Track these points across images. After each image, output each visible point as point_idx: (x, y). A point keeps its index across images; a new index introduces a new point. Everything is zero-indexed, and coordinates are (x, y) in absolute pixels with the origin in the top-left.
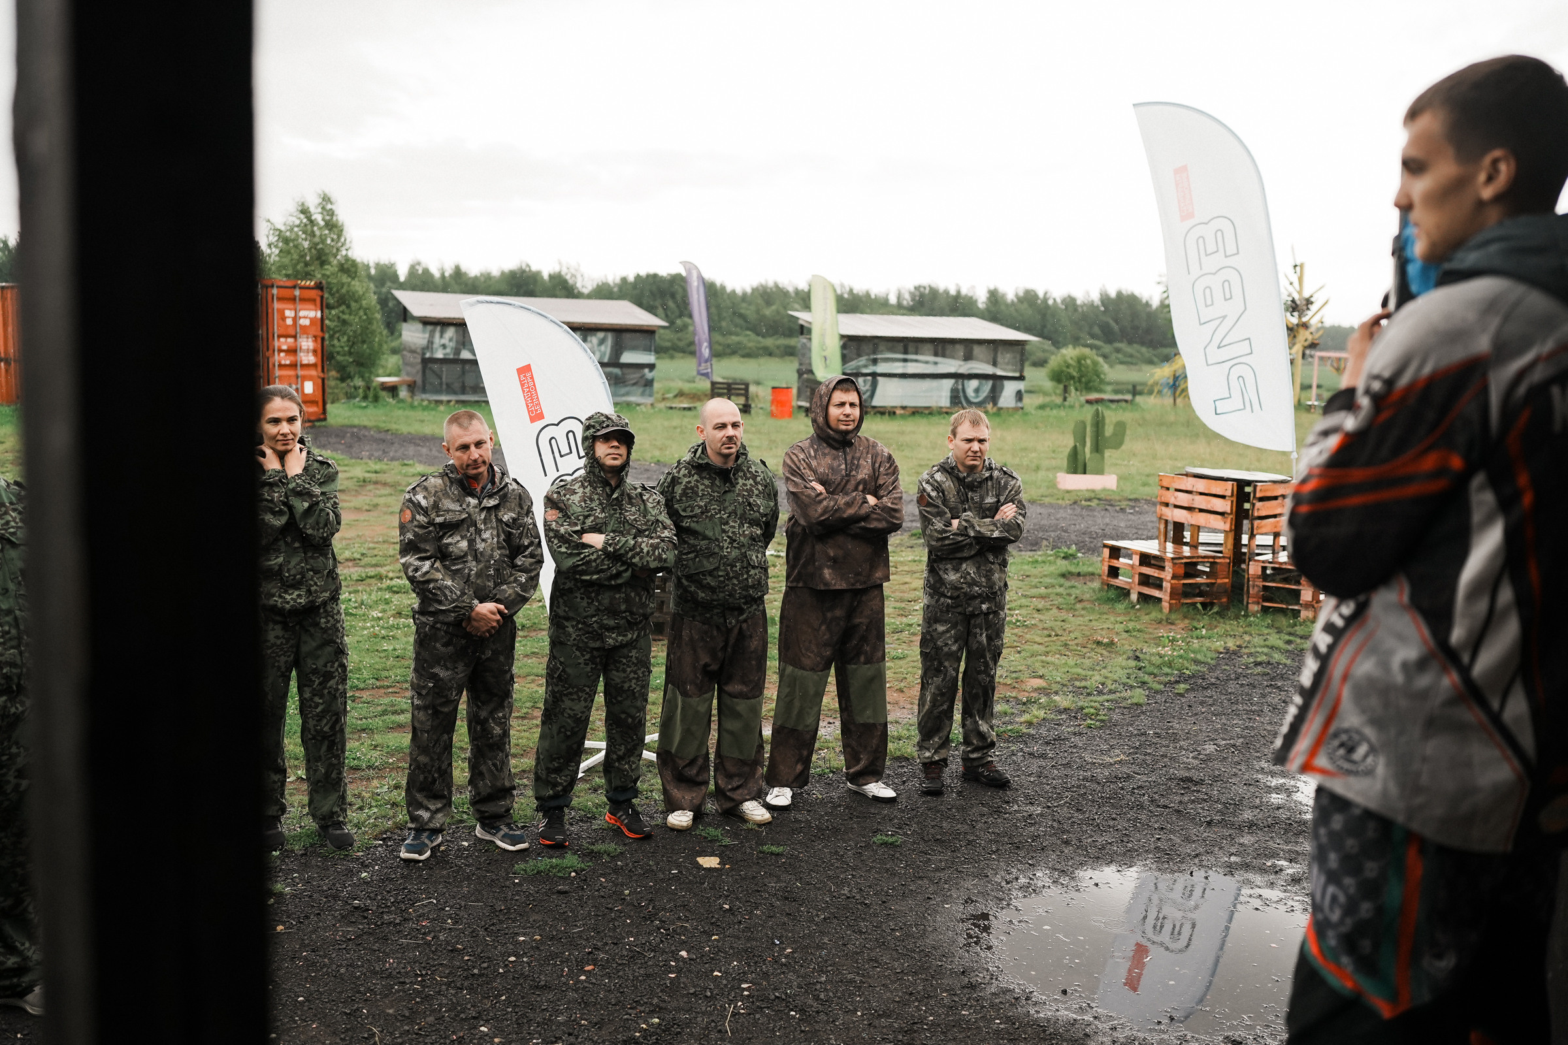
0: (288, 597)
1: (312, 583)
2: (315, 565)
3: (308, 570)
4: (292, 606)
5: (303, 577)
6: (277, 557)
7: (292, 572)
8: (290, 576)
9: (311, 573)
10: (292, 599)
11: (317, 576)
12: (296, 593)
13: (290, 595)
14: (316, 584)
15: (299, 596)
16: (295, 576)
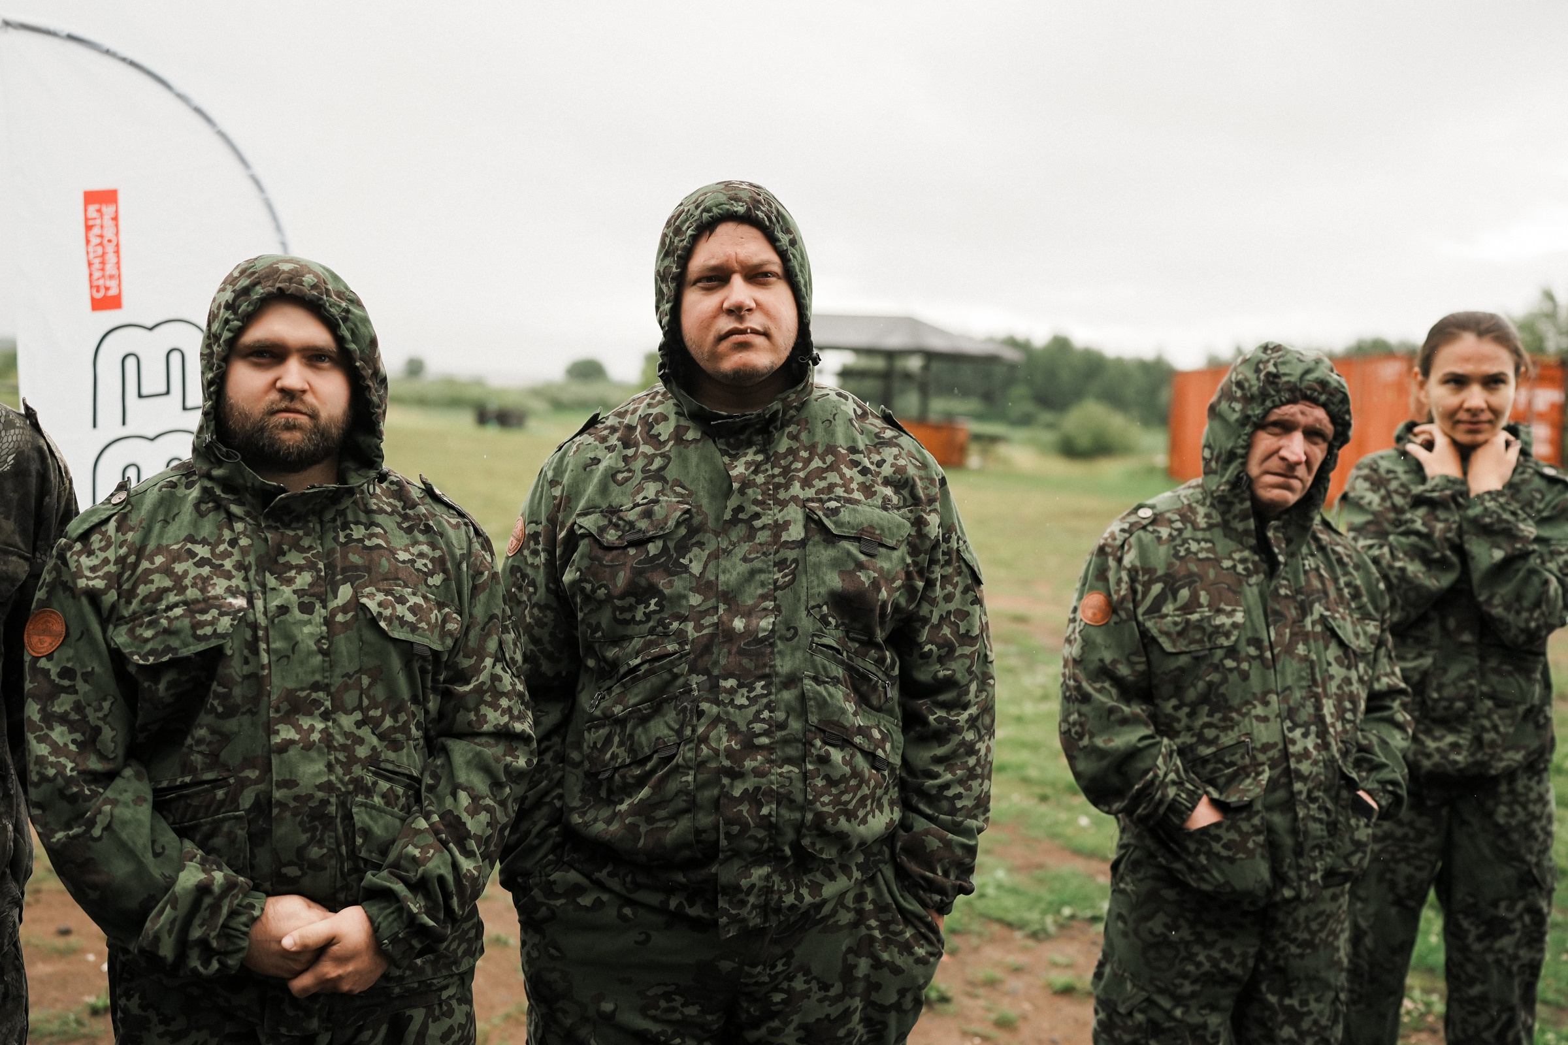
0: (1431, 745)
1: (1487, 723)
2: (1500, 688)
3: (1484, 695)
4: (1436, 765)
5: (1471, 707)
6: (1420, 655)
7: (1449, 692)
8: (1441, 699)
9: (1489, 703)
10: (1438, 750)
11: (1502, 712)
12: (1450, 738)
13: (1435, 739)
14: (1495, 728)
15: (1455, 746)
16: (1452, 701)
